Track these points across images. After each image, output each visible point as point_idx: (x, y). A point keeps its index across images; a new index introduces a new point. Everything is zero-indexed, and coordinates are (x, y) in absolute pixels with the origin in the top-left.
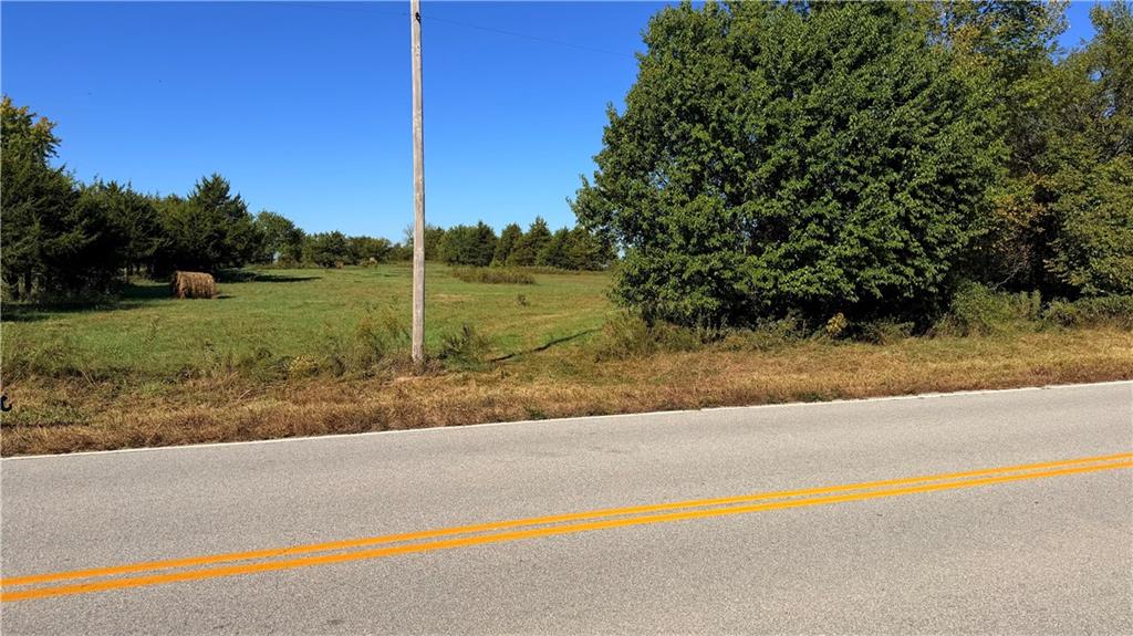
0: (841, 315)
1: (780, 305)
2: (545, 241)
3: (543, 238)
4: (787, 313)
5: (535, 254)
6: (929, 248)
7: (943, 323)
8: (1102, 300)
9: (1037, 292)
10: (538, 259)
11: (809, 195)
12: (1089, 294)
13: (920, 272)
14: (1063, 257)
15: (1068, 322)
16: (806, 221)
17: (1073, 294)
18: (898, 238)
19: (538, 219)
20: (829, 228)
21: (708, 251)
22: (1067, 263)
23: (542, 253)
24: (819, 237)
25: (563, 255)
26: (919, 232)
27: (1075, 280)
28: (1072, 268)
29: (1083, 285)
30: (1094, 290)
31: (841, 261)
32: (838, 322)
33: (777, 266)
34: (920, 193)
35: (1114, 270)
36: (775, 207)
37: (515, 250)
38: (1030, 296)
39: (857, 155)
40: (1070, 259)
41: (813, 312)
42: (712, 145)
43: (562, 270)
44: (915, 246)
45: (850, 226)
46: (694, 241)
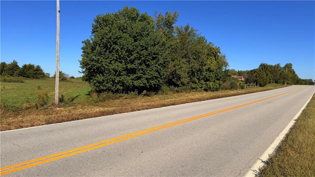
0: (145, 90)
1: (134, 88)
2: (17, 68)
3: (16, 67)
4: (135, 90)
5: (13, 72)
6: (161, 76)
7: (160, 92)
8: (183, 87)
9: (173, 86)
10: (15, 74)
11: (141, 64)
12: (180, 86)
13: (159, 81)
14: (176, 78)
15: (177, 92)
16: (140, 70)
17: (178, 86)
18: (156, 74)
19: (14, 61)
20: (144, 72)
21: (121, 76)
22: (176, 80)
23: (17, 72)
24: (142, 73)
25: (25, 73)
26: (159, 73)
27: (178, 83)
28: (177, 81)
29: (179, 84)
30: (181, 85)
31: (147, 79)
32: (145, 92)
33: (133, 80)
34: (160, 65)
35: (185, 81)
36: (133, 66)
37: (5, 71)
38: (172, 86)
39: (150, 56)
40: (177, 79)
41: (140, 90)
42: (121, 51)
43: (26, 78)
44: (158, 76)
45: (148, 71)
46: (118, 73)
